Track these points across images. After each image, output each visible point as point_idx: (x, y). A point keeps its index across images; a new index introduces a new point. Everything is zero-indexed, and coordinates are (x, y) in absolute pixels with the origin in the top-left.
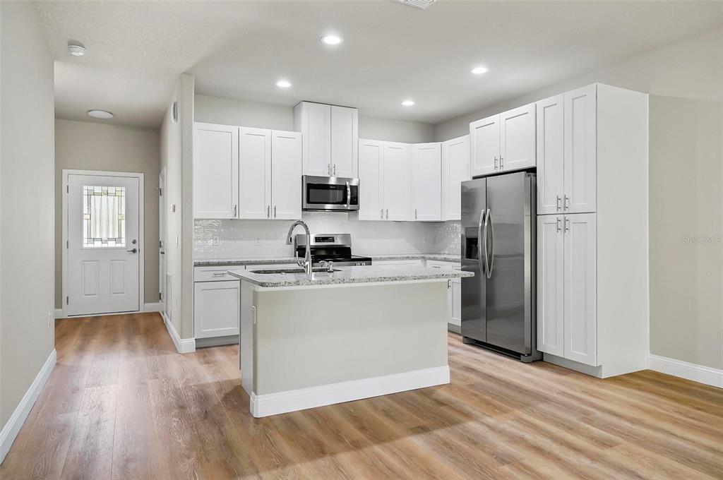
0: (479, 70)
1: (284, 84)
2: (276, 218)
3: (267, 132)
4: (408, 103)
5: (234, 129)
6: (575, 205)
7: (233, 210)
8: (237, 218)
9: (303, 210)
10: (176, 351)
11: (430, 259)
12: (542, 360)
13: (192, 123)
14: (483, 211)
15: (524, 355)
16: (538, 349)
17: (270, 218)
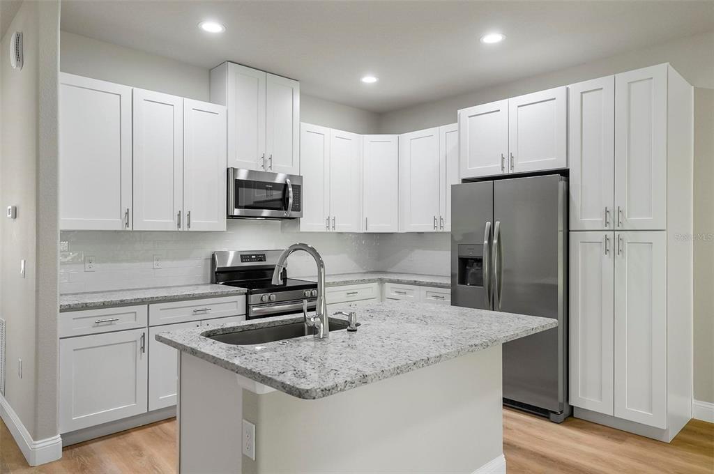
0: (493, 38)
1: (212, 27)
2: (190, 230)
3: (176, 100)
4: (369, 79)
5: (125, 90)
6: (631, 220)
7: (123, 215)
8: (130, 229)
9: (229, 216)
10: (24, 463)
11: (391, 281)
12: (571, 415)
13: (56, 74)
14: (488, 224)
15: (555, 413)
16: (571, 403)
17: (181, 229)
